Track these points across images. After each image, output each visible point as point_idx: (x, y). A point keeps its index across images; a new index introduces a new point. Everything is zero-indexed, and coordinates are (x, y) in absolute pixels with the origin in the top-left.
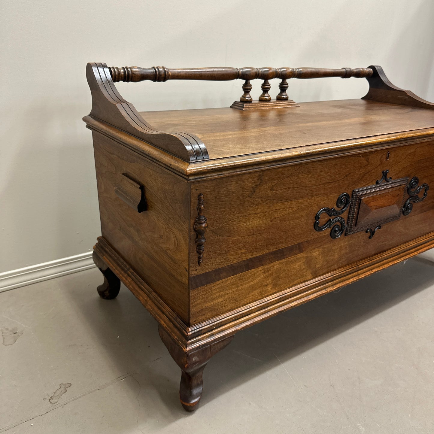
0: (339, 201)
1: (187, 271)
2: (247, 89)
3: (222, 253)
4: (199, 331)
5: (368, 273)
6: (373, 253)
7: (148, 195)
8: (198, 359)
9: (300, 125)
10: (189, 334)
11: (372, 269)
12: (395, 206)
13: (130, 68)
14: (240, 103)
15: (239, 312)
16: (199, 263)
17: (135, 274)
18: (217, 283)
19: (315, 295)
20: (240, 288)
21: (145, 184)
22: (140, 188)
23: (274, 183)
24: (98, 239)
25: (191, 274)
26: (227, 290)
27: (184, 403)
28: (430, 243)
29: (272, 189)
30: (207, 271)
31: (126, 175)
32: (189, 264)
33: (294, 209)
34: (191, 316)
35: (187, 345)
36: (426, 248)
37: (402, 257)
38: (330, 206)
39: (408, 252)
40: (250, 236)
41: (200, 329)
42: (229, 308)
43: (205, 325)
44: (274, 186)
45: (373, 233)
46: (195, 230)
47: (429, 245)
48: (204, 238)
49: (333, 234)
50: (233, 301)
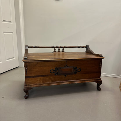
2: (55, 50)
14: (54, 52)
18: (30, 78)
26: (32, 80)
30: (28, 76)
37: (75, 82)
38: (53, 69)
40: (36, 72)
45: (66, 76)
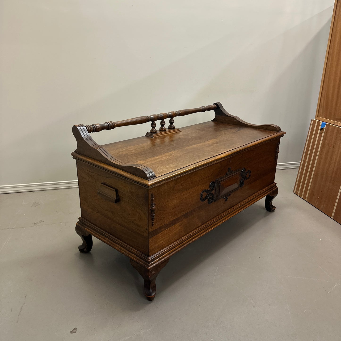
0: (210, 186)
1: (147, 229)
2: (153, 125)
3: (162, 219)
4: (154, 258)
5: (227, 219)
6: (228, 208)
7: (120, 194)
8: (154, 272)
9: (187, 148)
10: (150, 260)
11: (228, 217)
12: (236, 184)
13: (95, 125)
14: (151, 134)
15: (171, 247)
16: (153, 225)
17: (110, 235)
18: (160, 234)
19: (204, 234)
20: (170, 234)
21: (118, 189)
22: (116, 191)
23: (182, 183)
24: (79, 219)
25: (149, 231)
26: (165, 236)
27: (148, 296)
28: (255, 199)
29: (182, 186)
30: (156, 228)
31: (103, 184)
32: (148, 227)
33: (191, 193)
34: (150, 251)
35: (149, 266)
36: (254, 202)
37: (242, 208)
38: (206, 189)
39: (244, 205)
40: (174, 208)
41: (154, 257)
42: (166, 245)
43: (156, 255)
44: (182, 184)
45: (227, 198)
46: (151, 210)
47: (255, 200)
48: (155, 213)
49: (209, 202)
50: (167, 242)
